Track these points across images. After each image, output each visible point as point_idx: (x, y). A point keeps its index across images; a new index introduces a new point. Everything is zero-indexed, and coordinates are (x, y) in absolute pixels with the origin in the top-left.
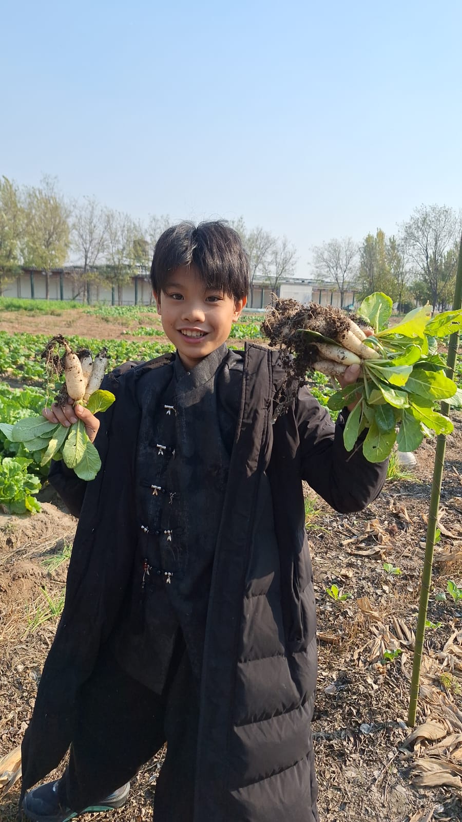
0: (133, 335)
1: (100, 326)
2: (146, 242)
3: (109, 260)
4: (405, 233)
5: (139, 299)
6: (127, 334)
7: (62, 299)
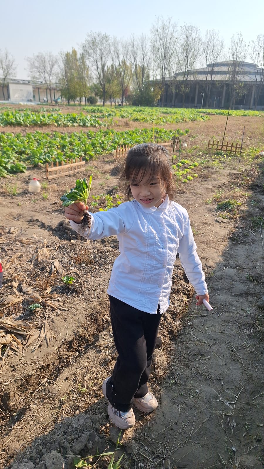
4: (82, 50)
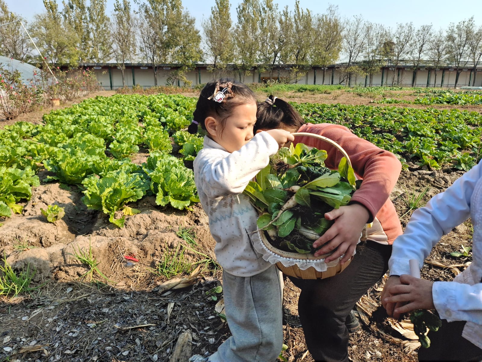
0: (378, 103)
1: (356, 98)
2: (393, 43)
3: (365, 57)
5: (384, 83)
6: (373, 102)
7: (332, 84)
